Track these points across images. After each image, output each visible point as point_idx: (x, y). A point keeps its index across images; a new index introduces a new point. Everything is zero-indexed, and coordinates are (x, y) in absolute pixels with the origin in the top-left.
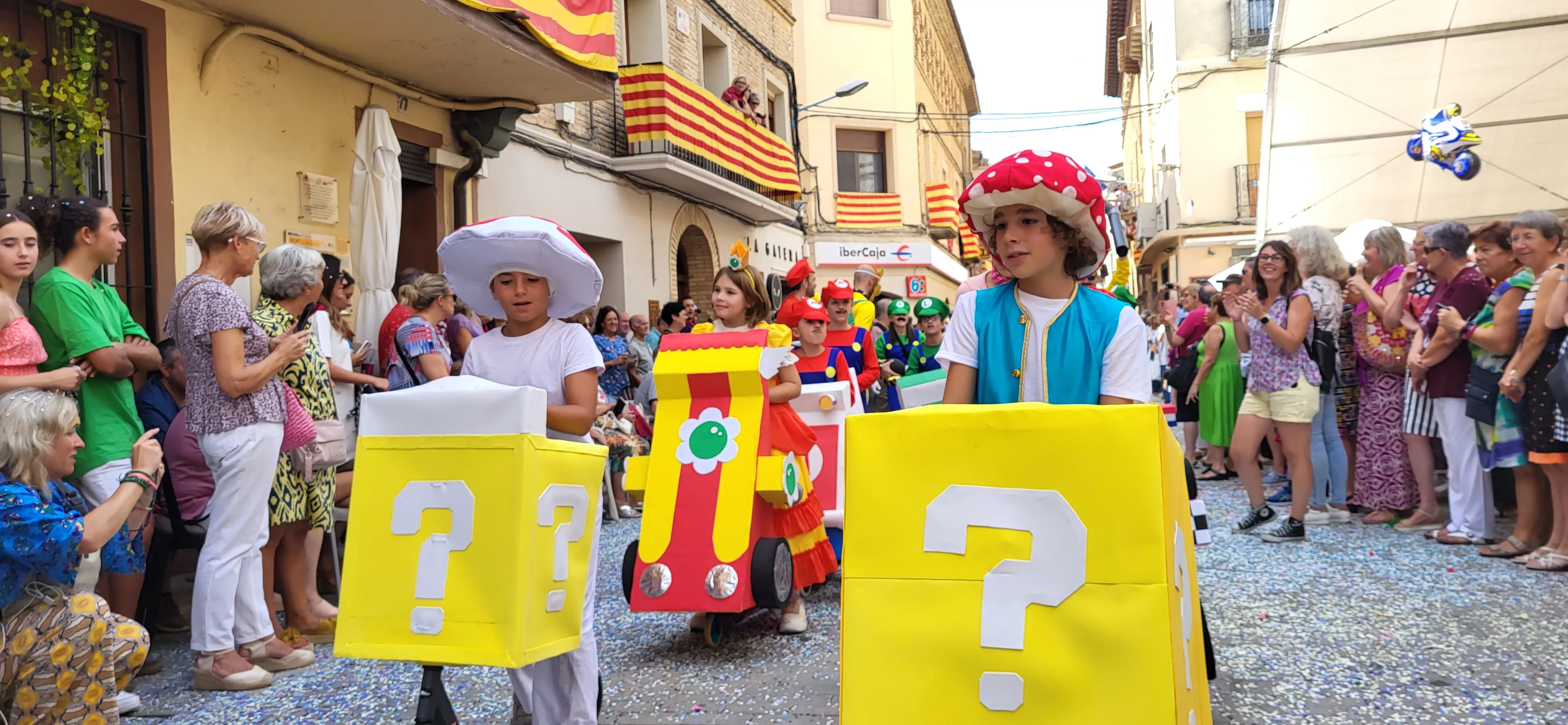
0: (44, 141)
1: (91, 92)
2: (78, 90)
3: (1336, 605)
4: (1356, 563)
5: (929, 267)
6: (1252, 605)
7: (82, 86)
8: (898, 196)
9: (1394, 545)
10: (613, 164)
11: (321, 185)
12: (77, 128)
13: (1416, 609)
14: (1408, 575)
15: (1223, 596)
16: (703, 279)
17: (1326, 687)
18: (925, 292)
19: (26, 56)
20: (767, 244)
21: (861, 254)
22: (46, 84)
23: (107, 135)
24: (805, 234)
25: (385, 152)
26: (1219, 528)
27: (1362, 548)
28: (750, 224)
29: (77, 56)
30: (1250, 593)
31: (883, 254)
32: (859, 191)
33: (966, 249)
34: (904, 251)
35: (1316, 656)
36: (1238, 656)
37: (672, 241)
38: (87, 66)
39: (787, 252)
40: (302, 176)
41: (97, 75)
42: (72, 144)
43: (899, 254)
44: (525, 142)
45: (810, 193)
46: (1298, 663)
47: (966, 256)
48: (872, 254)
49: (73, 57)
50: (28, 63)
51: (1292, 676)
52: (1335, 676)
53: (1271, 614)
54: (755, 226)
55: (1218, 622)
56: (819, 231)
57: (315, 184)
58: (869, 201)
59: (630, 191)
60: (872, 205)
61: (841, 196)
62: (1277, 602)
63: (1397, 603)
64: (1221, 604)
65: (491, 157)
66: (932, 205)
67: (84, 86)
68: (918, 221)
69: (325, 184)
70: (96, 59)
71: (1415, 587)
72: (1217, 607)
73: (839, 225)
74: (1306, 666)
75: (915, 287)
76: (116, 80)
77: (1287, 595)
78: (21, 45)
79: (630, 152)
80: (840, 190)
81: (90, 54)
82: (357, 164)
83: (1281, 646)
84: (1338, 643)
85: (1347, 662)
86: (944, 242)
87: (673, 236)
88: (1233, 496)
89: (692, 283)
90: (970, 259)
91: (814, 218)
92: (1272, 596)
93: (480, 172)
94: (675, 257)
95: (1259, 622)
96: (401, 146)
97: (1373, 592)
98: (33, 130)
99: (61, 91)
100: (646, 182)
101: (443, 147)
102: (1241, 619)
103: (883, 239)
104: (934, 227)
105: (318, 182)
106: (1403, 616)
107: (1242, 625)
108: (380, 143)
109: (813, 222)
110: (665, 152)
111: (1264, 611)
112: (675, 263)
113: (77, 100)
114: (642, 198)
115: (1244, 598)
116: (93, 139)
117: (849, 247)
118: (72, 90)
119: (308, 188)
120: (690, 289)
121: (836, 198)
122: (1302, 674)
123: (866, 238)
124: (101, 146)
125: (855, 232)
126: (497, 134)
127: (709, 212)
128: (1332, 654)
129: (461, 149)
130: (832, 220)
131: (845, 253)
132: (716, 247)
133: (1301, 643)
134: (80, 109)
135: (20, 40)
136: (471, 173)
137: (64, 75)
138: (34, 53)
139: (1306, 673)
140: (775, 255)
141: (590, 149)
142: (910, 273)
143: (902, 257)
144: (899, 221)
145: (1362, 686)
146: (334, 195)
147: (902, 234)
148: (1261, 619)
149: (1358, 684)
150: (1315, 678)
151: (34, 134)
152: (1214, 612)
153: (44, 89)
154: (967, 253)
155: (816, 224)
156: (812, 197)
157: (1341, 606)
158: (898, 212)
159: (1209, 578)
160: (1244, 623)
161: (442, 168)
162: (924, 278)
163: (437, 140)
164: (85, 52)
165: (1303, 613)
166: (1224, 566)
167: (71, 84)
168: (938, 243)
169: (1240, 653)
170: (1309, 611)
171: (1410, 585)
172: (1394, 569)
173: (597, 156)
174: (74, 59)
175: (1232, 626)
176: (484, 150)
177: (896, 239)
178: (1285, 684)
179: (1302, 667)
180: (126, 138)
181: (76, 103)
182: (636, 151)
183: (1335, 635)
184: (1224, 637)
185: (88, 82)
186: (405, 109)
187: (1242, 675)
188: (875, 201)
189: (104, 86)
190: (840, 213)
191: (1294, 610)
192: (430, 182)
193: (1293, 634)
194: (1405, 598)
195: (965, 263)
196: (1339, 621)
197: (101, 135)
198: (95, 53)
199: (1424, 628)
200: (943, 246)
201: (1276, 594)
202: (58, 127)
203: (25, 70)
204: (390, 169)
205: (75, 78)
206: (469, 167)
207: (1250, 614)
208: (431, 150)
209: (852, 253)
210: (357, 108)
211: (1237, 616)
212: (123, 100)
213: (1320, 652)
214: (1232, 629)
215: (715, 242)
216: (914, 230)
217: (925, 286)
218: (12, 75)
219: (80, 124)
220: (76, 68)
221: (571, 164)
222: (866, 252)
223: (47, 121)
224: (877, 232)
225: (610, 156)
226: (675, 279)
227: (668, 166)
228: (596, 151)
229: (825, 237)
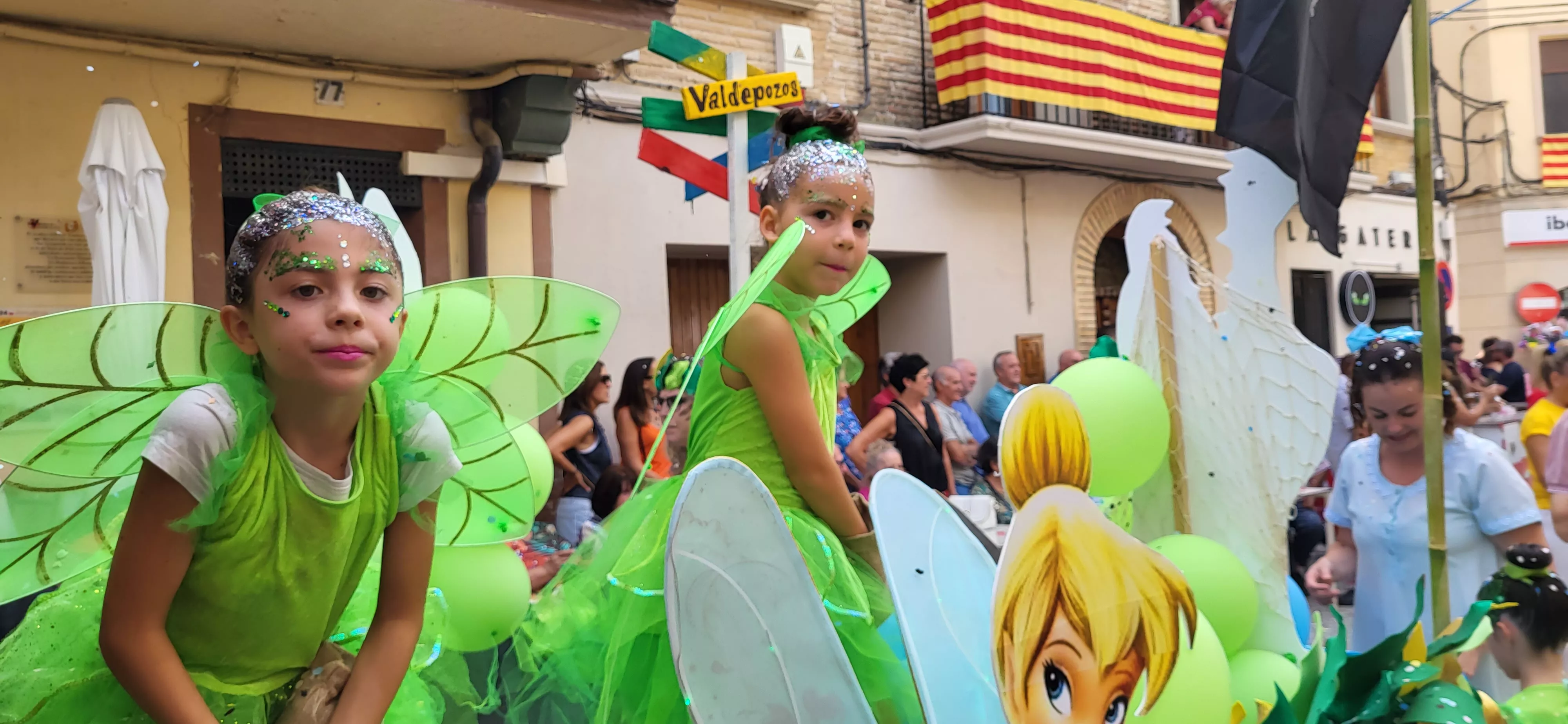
10: (922, 140)
39: (1398, 235)
40: (24, 221)
45: (1491, 140)
56: (1509, 195)
59: (971, 177)
61: (1549, 141)
73: (1547, 183)
80: (1547, 132)
87: (1084, 234)
91: (1501, 176)
93: (531, 180)
94: (1090, 266)
101: (437, 147)
109: (1499, 183)
110: (990, 114)
112: (1090, 274)
114: (1009, 183)
121: (1541, 144)
129: (471, 147)
130: (1534, 177)
131: (1556, 225)
132: (1202, 242)
136: (482, 182)
140: (1362, 241)
155: (1505, 186)
156: (1496, 145)
161: (441, 180)
176: (518, 146)
186: (335, 98)
190: (1549, 165)
208: (404, 154)
210: (194, 106)
215: (1199, 234)
225: (919, 129)
226: (1092, 297)
227: (991, 133)
228: (885, 122)
229: (1520, 203)
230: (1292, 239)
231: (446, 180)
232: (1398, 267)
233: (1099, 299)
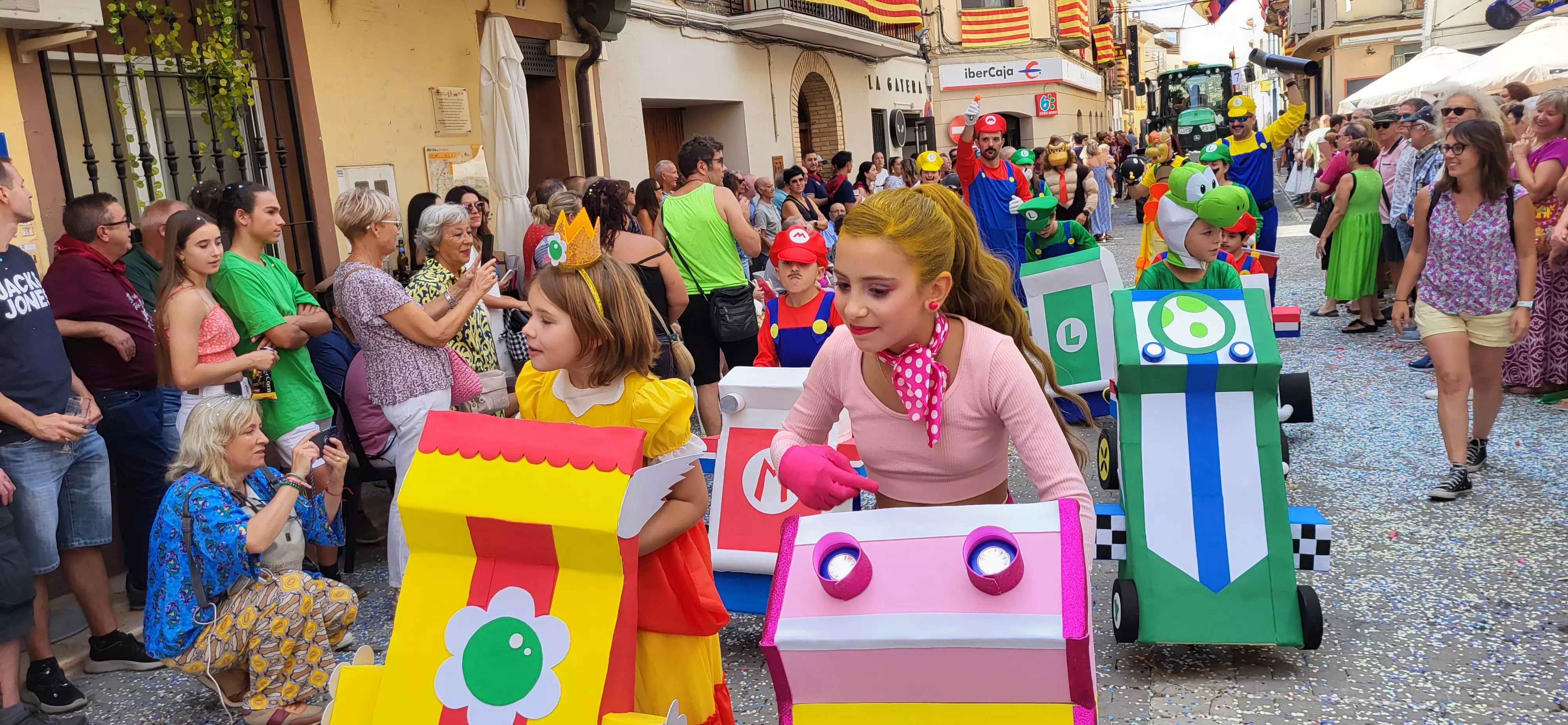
0: (201, 97)
1: (236, 44)
2: (223, 44)
3: (1471, 518)
4: (1501, 457)
5: (1059, 82)
6: (1383, 518)
7: (227, 41)
8: (1026, 9)
9: (1541, 430)
10: (730, 24)
11: (453, 97)
12: (229, 83)
13: (1556, 524)
14: (1553, 475)
15: (1352, 504)
16: (826, 125)
17: (1450, 632)
18: (1056, 109)
19: (174, 20)
20: (889, 79)
21: (987, 74)
22: (195, 44)
23: (255, 83)
24: (928, 62)
25: (509, 61)
26: (1358, 406)
27: (1508, 434)
28: (873, 61)
29: (219, 12)
30: (1382, 501)
31: (1010, 72)
32: (984, 7)
33: (1099, 53)
34: (1032, 68)
35: (1443, 591)
36: (1362, 590)
37: (793, 93)
38: (229, 20)
39: (910, 84)
40: (434, 91)
41: (239, 25)
42: (226, 99)
43: (1027, 71)
44: (640, 16)
45: (933, 13)
46: (1423, 599)
47: (1099, 61)
48: (999, 73)
49: (215, 12)
50: (177, 26)
51: (1416, 617)
52: (1459, 617)
53: (1401, 531)
54: (877, 62)
55: (1345, 542)
56: (942, 53)
57: (446, 97)
58: (995, 17)
59: (748, 48)
60: (998, 21)
61: (964, 14)
62: (1409, 514)
63: (1538, 515)
64: (1350, 517)
65: (609, 41)
66: (1061, 15)
67: (229, 40)
68: (1047, 34)
69: (456, 95)
70: (236, 12)
71: (1560, 492)
72: (1346, 520)
73: (965, 45)
74: (1430, 605)
75: (1045, 105)
76: (257, 27)
77: (1421, 504)
78: (168, 10)
79: (745, 9)
80: (963, 8)
81: (230, 7)
82: (484, 75)
83: (1408, 576)
84: (1468, 572)
85: (1474, 598)
86: (1077, 52)
87: (793, 87)
88: (1376, 358)
89: (814, 130)
90: (1105, 63)
91: (937, 39)
92: (1405, 506)
93: (600, 57)
94: (797, 109)
95: (1388, 542)
96: (524, 53)
97: (1513, 499)
98: (189, 88)
99: (209, 50)
100: (763, 37)
101: (563, 37)
102: (1369, 538)
103: (1011, 57)
104: (1065, 38)
105: (449, 94)
106: (1541, 535)
107: (1369, 546)
108: (503, 54)
109: (937, 44)
110: (780, 8)
111: (1394, 526)
112: (797, 115)
113: (224, 56)
114: (760, 52)
115: (1375, 508)
116: (243, 91)
117: (975, 68)
118: (219, 46)
119: (441, 101)
120: (813, 136)
121: (960, 17)
122: (1425, 614)
123: (992, 57)
124: (252, 97)
125: (982, 52)
126: (614, 17)
127: (828, 56)
128: (1460, 588)
129: (580, 35)
130: (957, 41)
131: (970, 74)
132: (837, 91)
133: (1429, 572)
134: (228, 63)
135: (167, 5)
136: (592, 59)
137: (210, 31)
138: (180, 16)
139: (1429, 614)
140: (897, 90)
141: (706, 11)
142: (1039, 90)
143: (1030, 74)
144: (1027, 35)
145: (1486, 632)
146: (465, 103)
147: (1030, 50)
148: (1390, 538)
149: (1482, 629)
150: (1439, 621)
151: (191, 92)
152: (1342, 529)
153: (194, 50)
154: (1100, 58)
155: (940, 46)
156: (935, 17)
157: (1476, 519)
158: (1027, 27)
159: (1341, 479)
160: (1372, 543)
161: (563, 58)
162: (1054, 95)
163: (555, 31)
164: (225, 6)
165: (1434, 529)
166: (1356, 463)
167: (217, 41)
168: (1068, 54)
169: (1364, 586)
170: (1442, 527)
171: (1554, 489)
172: (1540, 467)
173: (714, 17)
174: (216, 14)
175: (1359, 548)
176: (602, 35)
177: (1024, 56)
178: (1407, 628)
179: (1427, 606)
180: (271, 82)
181: (223, 59)
182: (753, 8)
183: (1466, 560)
184: (1349, 563)
185: (232, 35)
186: (523, 5)
187: (1363, 616)
188: (1001, 17)
189: (246, 35)
190: (965, 32)
191: (1426, 525)
192: (553, 75)
193: (1422, 559)
194: (1546, 508)
195: (1099, 69)
196: (1472, 542)
197: (250, 85)
198: (235, 5)
199: (1561, 551)
200: (1074, 56)
201: (1409, 502)
202: (211, 82)
203: (175, 33)
204: (515, 76)
205: (220, 34)
206: (589, 55)
207: (1379, 532)
208: (551, 42)
209: (978, 74)
210: (477, 12)
211: (1365, 534)
212: (265, 46)
213: (1446, 586)
214: (1359, 552)
215: (836, 85)
216: (1043, 44)
217: (1055, 104)
218: (164, 41)
219: (230, 78)
220: (219, 23)
221: (687, 31)
222: (993, 72)
223: (200, 78)
224: (1003, 50)
225: (726, 15)
226: (798, 130)
227: (784, 22)
228: (711, 11)
229: (949, 59)
230: (871, 88)
231: (565, 57)
232: (912, 106)
233: (801, 131)
